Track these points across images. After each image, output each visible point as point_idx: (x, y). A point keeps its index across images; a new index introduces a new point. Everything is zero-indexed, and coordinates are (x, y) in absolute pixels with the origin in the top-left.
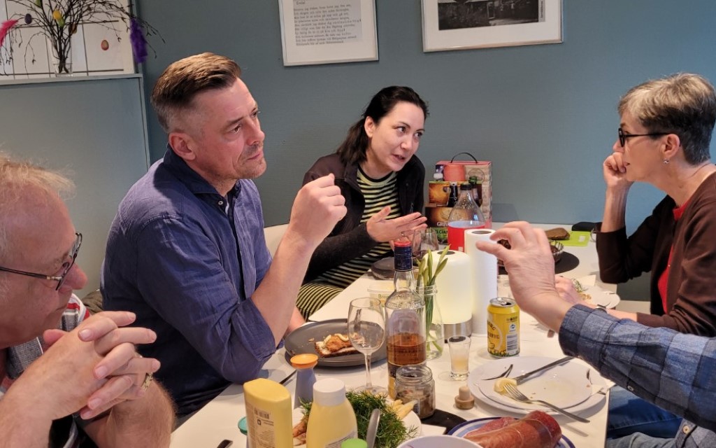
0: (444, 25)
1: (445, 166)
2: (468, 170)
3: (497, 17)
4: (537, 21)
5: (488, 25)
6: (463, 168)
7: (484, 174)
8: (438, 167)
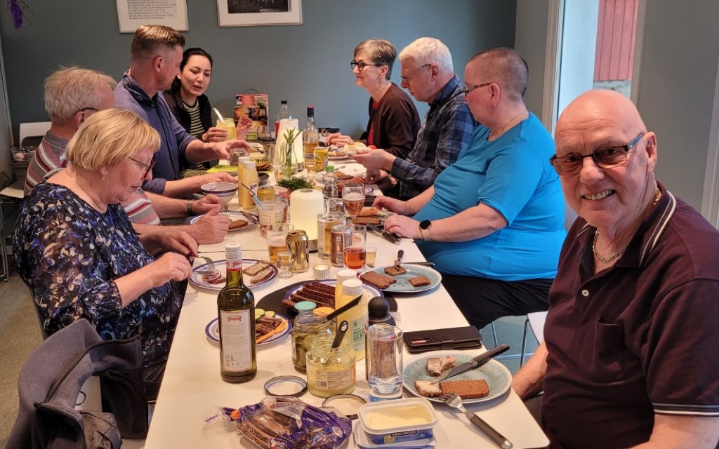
0: (232, 10)
1: (241, 97)
2: (256, 99)
3: (264, 7)
4: (287, 11)
5: (259, 12)
6: (253, 98)
7: (265, 101)
8: (237, 98)
